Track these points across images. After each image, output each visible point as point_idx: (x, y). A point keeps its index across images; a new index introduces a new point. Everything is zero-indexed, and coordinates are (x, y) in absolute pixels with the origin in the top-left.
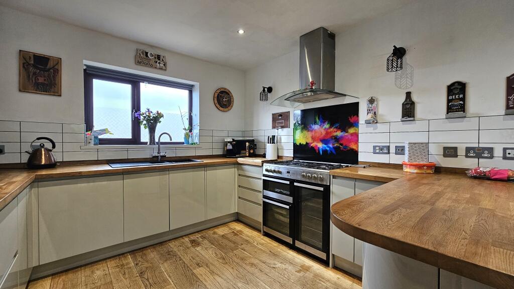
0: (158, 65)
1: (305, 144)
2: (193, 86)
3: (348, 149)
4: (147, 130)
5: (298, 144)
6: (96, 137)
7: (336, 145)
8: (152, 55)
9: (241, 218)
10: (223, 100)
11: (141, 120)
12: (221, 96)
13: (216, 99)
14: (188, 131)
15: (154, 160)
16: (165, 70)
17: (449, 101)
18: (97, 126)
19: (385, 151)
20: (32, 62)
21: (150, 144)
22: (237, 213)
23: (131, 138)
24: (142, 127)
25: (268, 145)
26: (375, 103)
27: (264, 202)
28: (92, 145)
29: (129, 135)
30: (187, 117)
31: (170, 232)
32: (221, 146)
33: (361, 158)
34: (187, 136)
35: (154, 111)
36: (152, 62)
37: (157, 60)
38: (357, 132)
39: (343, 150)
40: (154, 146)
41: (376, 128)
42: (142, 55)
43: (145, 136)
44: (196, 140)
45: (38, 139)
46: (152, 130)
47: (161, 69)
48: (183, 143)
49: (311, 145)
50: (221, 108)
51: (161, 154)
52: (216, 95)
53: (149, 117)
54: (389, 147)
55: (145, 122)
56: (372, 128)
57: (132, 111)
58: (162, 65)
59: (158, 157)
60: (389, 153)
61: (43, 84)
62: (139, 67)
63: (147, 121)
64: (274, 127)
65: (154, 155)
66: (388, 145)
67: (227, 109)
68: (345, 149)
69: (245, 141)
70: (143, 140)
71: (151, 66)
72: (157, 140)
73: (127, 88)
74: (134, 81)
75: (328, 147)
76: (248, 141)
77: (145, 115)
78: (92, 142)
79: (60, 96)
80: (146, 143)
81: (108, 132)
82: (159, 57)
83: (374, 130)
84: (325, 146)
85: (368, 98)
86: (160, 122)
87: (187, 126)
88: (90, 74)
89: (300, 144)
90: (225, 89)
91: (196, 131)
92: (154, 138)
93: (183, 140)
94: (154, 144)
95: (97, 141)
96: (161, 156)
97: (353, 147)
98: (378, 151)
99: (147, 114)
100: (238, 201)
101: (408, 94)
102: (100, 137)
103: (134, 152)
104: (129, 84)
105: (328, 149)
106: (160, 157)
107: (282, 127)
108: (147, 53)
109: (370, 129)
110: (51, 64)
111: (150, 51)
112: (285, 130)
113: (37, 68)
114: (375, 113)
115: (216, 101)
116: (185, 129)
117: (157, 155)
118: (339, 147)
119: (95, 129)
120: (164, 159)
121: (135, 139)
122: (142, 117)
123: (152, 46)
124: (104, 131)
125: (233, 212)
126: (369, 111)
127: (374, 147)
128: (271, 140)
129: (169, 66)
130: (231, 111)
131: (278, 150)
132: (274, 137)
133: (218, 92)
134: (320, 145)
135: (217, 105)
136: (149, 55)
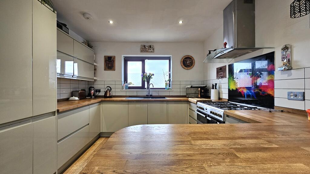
0: (150, 50)
1: (235, 89)
2: (170, 57)
3: (266, 94)
5: (231, 89)
7: (256, 91)
8: (147, 46)
10: (188, 62)
12: (185, 60)
15: (147, 97)
16: (154, 52)
18: (129, 82)
19: (300, 98)
20: (107, 59)
21: (147, 89)
23: (141, 86)
25: (212, 90)
26: (289, 50)
28: (124, 89)
30: (168, 74)
32: (185, 90)
33: (277, 103)
34: (167, 85)
36: (147, 50)
37: (149, 48)
38: (273, 79)
39: (262, 95)
41: (291, 75)
42: (143, 47)
45: (107, 87)
46: (148, 83)
47: (151, 52)
48: (165, 89)
49: (239, 91)
50: (185, 68)
51: (151, 94)
52: (182, 61)
54: (304, 93)
56: (287, 75)
58: (152, 50)
59: (148, 95)
60: (304, 100)
61: (110, 67)
62: (142, 53)
64: (218, 77)
66: (303, 91)
67: (190, 68)
68: (263, 94)
69: (198, 87)
70: (145, 87)
71: (147, 52)
73: (140, 64)
74: (143, 60)
75: (251, 92)
76: (201, 87)
79: (115, 70)
82: (150, 46)
83: (288, 76)
84: (248, 91)
85: (282, 46)
86: (152, 78)
88: (126, 60)
89: (232, 89)
90: (188, 56)
93: (165, 87)
95: (127, 88)
97: (270, 92)
98: (292, 97)
102: (128, 86)
104: (140, 61)
105: (250, 94)
106: (149, 96)
107: (222, 77)
108: (145, 46)
109: (285, 76)
110: (112, 59)
111: (146, 45)
112: (224, 79)
113: (109, 61)
114: (289, 60)
115: (182, 64)
116: (166, 81)
118: (259, 92)
119: (128, 82)
121: (143, 87)
123: (147, 42)
126: (283, 59)
127: (289, 94)
128: (214, 86)
129: (155, 50)
130: (193, 69)
131: (219, 93)
132: (216, 84)
133: (184, 58)
134: (245, 91)
135: (183, 66)
136: (146, 47)
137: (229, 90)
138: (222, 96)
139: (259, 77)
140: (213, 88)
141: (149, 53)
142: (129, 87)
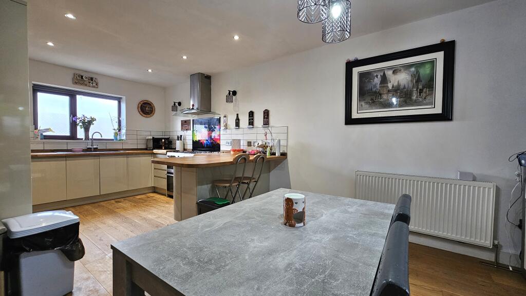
0: (91, 84)
1: (198, 141)
2: (121, 98)
4: (83, 129)
6: (42, 134)
7: (211, 142)
9: (157, 191)
10: (146, 109)
11: (78, 123)
12: (144, 106)
13: (139, 108)
14: (117, 131)
15: (89, 150)
16: (97, 87)
17: (249, 120)
21: (85, 140)
22: (154, 187)
24: (78, 128)
26: (226, 118)
27: (168, 176)
28: (39, 139)
29: (68, 134)
30: (117, 120)
31: (100, 196)
32: (144, 142)
33: (222, 148)
34: (116, 134)
35: (89, 117)
36: (86, 82)
37: (90, 81)
38: (220, 134)
40: (88, 141)
41: (227, 132)
42: (78, 78)
43: (81, 133)
44: (124, 138)
46: (87, 130)
47: (94, 87)
48: (113, 140)
49: (201, 141)
50: (144, 115)
51: (94, 146)
52: (140, 106)
53: (84, 120)
55: (81, 124)
57: (70, 116)
58: (95, 84)
62: (77, 86)
63: (83, 123)
64: (182, 129)
65: (88, 147)
67: (149, 116)
68: (215, 143)
69: (162, 139)
70: (78, 137)
71: (86, 85)
72: (90, 137)
73: (66, 99)
74: (72, 95)
76: (164, 139)
77: (81, 119)
78: (39, 137)
80: (82, 139)
81: (51, 130)
82: (92, 79)
84: (207, 142)
85: (224, 115)
86: (93, 124)
87: (116, 127)
89: (196, 141)
90: (148, 101)
91: (124, 131)
92: (88, 135)
93: (113, 138)
94: (89, 140)
95: (43, 137)
96: (94, 148)
97: (218, 142)
98: (227, 144)
99: (83, 118)
100: (154, 179)
101: (237, 115)
102: (44, 134)
103: (71, 145)
104: (68, 96)
105: (208, 144)
107: (187, 130)
108: (82, 77)
109: (225, 132)
111: (85, 75)
112: (188, 131)
114: (226, 124)
115: (140, 110)
116: (115, 129)
117: (91, 147)
119: (40, 128)
120: (96, 149)
121: (73, 137)
122: (78, 121)
123: (86, 71)
124: (48, 130)
125: (150, 185)
126: (224, 122)
127: (226, 142)
128: (180, 138)
129: (100, 85)
130: (152, 117)
131: (184, 144)
132: (181, 136)
133: (142, 103)
134: (205, 142)
135: (141, 113)
136: (84, 77)
137: (193, 141)
138: (187, 147)
139: (214, 130)
140: (178, 140)
141: (88, 88)
142: (45, 136)
